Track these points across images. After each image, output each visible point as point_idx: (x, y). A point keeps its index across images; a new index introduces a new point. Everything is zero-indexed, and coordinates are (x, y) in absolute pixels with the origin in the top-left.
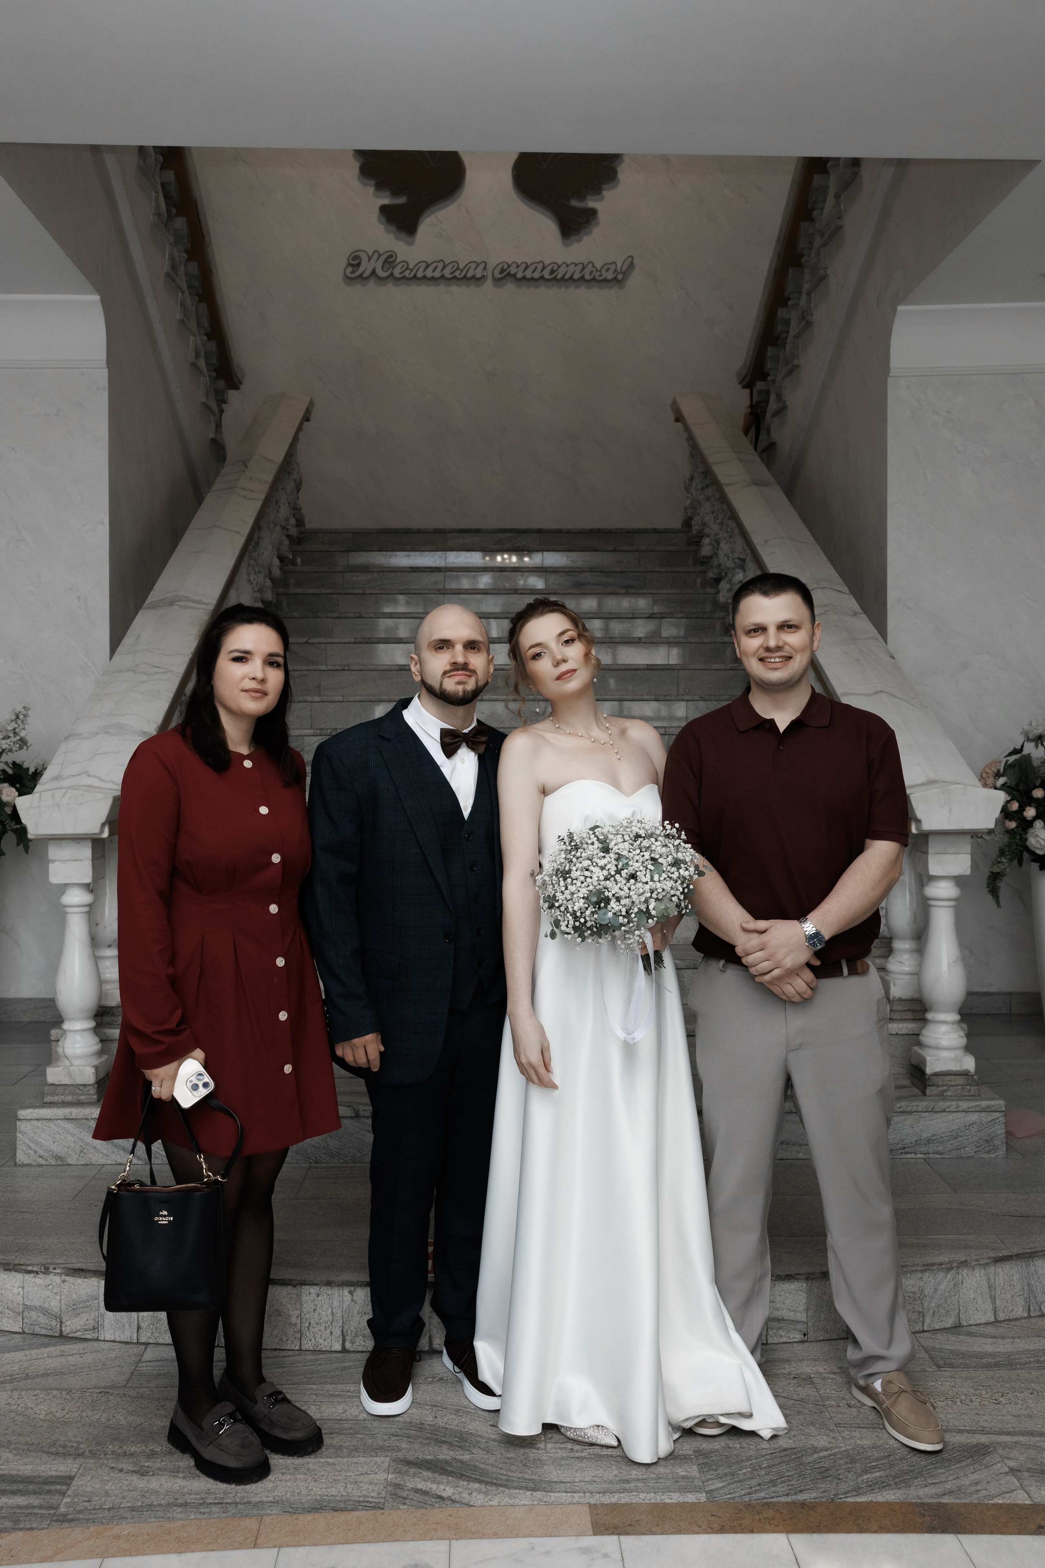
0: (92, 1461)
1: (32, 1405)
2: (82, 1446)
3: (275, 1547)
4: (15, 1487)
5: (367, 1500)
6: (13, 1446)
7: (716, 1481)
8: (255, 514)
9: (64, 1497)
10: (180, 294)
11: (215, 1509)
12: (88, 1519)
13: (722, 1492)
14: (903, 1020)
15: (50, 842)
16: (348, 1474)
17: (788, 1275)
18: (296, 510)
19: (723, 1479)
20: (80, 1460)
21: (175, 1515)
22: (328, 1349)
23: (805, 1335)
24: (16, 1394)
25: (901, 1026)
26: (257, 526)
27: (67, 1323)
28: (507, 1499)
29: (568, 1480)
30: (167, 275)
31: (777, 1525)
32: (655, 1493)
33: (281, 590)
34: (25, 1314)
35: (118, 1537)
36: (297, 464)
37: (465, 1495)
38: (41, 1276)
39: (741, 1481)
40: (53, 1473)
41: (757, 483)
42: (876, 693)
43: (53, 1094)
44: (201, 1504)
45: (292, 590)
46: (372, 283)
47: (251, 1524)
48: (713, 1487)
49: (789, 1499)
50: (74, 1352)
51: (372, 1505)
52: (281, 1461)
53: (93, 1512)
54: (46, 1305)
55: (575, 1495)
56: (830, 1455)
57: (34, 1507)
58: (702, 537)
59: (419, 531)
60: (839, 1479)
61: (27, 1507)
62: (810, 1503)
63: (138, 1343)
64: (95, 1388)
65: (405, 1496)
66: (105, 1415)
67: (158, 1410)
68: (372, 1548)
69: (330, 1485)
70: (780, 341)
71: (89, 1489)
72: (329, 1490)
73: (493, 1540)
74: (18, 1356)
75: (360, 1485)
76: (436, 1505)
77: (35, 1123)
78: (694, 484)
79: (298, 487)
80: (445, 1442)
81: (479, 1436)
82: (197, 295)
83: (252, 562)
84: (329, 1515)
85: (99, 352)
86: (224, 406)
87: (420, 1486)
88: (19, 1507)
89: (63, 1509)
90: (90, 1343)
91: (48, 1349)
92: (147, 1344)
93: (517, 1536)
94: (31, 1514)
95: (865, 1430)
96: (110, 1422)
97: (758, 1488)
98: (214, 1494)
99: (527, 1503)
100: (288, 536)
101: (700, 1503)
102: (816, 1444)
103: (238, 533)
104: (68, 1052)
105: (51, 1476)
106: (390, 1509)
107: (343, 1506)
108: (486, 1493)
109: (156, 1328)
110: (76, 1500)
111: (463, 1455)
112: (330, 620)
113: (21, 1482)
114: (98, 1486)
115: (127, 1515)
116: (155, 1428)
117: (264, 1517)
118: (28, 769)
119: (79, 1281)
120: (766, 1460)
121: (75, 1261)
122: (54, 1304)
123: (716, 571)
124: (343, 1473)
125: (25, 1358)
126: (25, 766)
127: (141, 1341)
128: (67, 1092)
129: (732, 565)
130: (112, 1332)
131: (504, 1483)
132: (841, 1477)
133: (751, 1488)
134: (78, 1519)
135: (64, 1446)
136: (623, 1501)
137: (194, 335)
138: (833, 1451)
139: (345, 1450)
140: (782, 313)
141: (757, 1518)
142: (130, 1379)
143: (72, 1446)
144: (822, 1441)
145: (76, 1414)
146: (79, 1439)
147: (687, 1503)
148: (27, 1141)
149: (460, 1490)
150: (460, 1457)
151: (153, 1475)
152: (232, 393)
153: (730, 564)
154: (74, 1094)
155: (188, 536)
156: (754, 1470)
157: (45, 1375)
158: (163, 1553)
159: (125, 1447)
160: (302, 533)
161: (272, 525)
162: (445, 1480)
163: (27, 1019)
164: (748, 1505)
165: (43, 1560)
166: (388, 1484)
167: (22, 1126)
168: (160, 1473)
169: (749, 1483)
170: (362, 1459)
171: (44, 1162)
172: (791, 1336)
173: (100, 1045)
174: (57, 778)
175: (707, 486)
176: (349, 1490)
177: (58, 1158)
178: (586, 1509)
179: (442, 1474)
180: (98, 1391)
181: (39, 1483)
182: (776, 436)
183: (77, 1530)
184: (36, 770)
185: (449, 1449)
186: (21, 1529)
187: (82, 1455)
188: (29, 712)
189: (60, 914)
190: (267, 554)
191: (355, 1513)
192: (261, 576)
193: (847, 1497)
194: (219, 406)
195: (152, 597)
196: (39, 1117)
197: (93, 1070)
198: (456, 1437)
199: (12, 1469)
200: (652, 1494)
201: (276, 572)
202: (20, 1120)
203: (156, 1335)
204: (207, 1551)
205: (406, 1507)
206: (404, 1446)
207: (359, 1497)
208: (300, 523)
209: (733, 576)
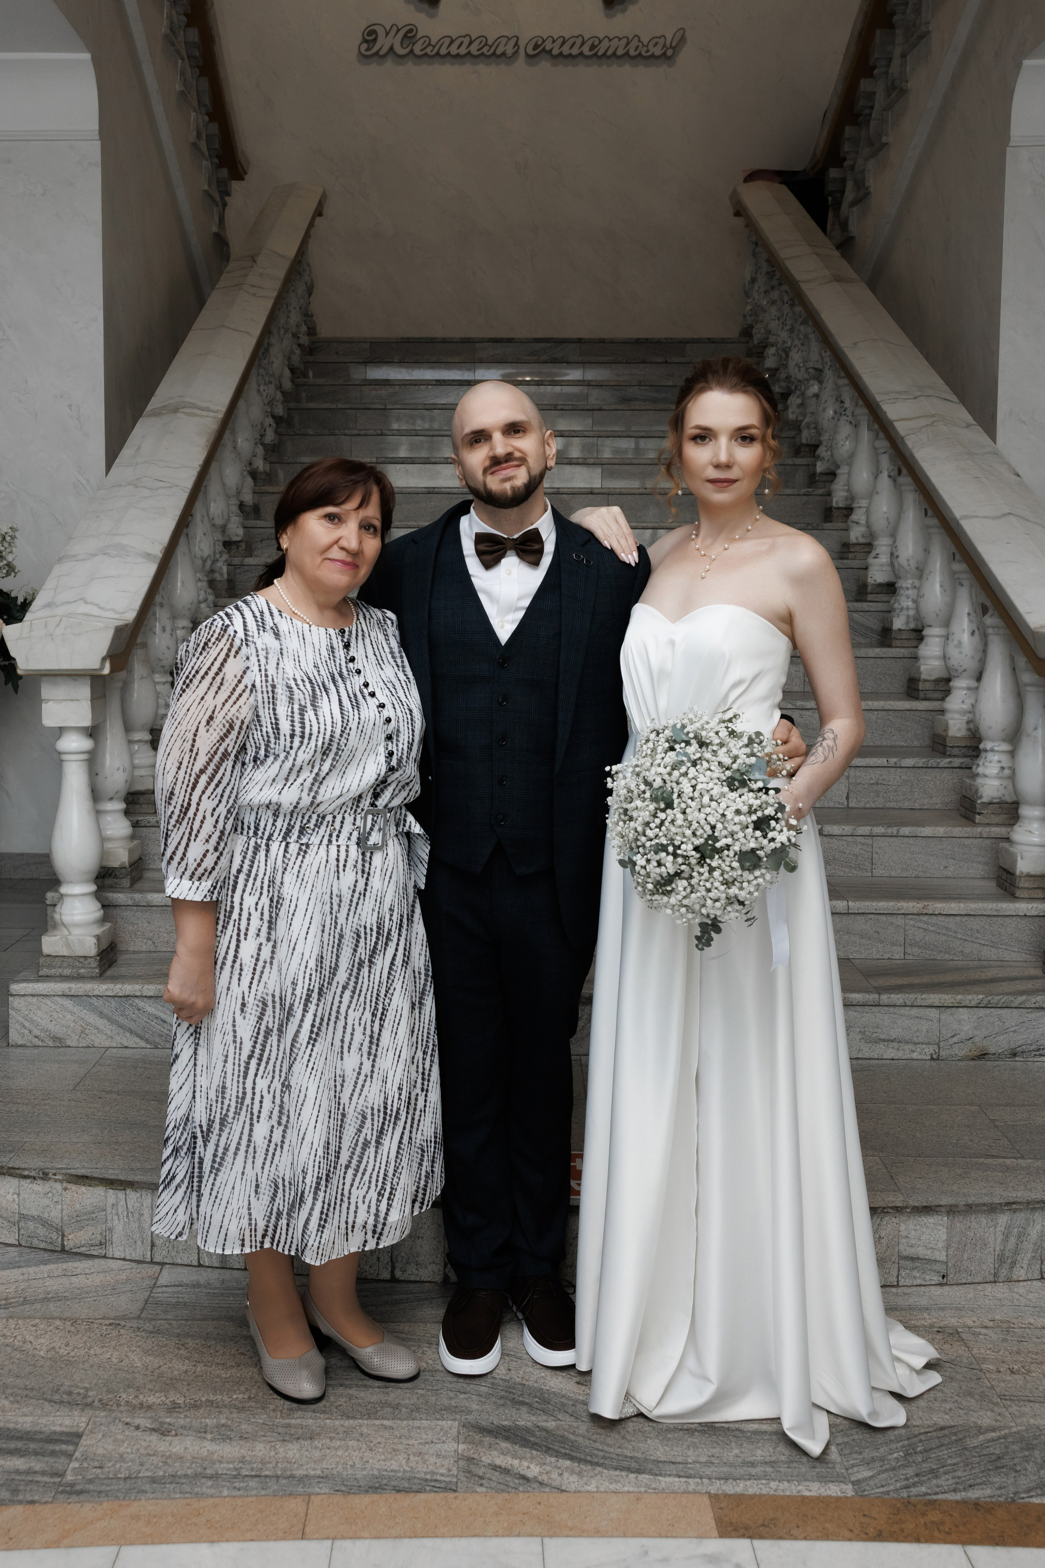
0: (103, 1414)
1: (31, 1338)
2: (91, 1393)
3: (328, 1538)
4: (12, 1445)
5: (435, 1477)
6: (9, 1391)
7: (862, 1468)
8: (267, 313)
9: (71, 1461)
10: (180, 61)
11: (252, 1483)
12: (100, 1492)
13: (872, 1483)
14: (1033, 899)
15: (43, 678)
16: (410, 1442)
17: (926, 1207)
18: (307, 315)
19: (871, 1465)
20: (89, 1412)
21: (204, 1489)
22: (374, 1276)
23: (943, 1277)
24: (12, 1323)
25: (1030, 906)
26: (267, 331)
27: (70, 1237)
28: (607, 1483)
29: (679, 1459)
30: (166, 36)
31: (949, 1533)
32: (788, 1481)
33: (292, 405)
34: (22, 1224)
35: (136, 1518)
36: (308, 265)
37: (554, 1475)
38: (40, 1182)
39: (894, 1469)
40: (58, 1429)
41: (838, 279)
42: (1004, 515)
43: (50, 966)
44: (235, 1477)
45: (304, 405)
46: (389, 63)
47: (295, 1505)
48: (860, 1476)
49: (958, 1497)
50: (79, 1271)
51: (443, 1485)
52: (328, 1421)
53: (106, 1482)
54: (46, 1215)
55: (690, 1480)
56: (999, 1438)
57: (35, 1472)
58: (765, 347)
59: (444, 341)
60: (1016, 1471)
61: (28, 1472)
62: (985, 1503)
63: (152, 1262)
64: (103, 1319)
65: (481, 1474)
66: (116, 1354)
67: (179, 1349)
68: (447, 1545)
69: (389, 1456)
70: (861, 119)
71: (100, 1451)
72: (388, 1464)
73: (595, 1540)
74: (14, 1274)
75: (426, 1457)
76: (521, 1489)
77: (30, 999)
78: (756, 288)
79: (310, 290)
80: (523, 1403)
81: (563, 1396)
82: (198, 67)
83: (262, 371)
84: (391, 1497)
85: (92, 123)
86: (227, 198)
87: (498, 1462)
88: (18, 1472)
89: (69, 1477)
90: (97, 1261)
91: (48, 1267)
92: (162, 1264)
93: (625, 1536)
94: (31, 1481)
95: (1037, 1405)
96: (123, 1364)
97: (916, 1479)
98: (250, 1463)
99: (631, 1489)
100: (299, 345)
101: (847, 1498)
102: (979, 1422)
103: (248, 333)
104: (66, 919)
105: (55, 1432)
106: (465, 1492)
107: (406, 1485)
108: (580, 1474)
109: (173, 1247)
110: (85, 1465)
111: (547, 1421)
112: (348, 438)
113: (20, 1438)
114: (110, 1447)
115: (147, 1487)
116: (176, 1372)
117: (312, 1497)
118: (16, 598)
119: (83, 1189)
120: (921, 1441)
121: (78, 1165)
122: (54, 1215)
123: (783, 384)
124: (405, 1441)
125: (21, 1277)
126: (13, 595)
127: (155, 1260)
128: (65, 964)
129: (806, 376)
130: (121, 1248)
131: (601, 1461)
132: (1018, 1468)
133: (907, 1479)
134: (88, 1492)
135: (70, 1393)
136: (751, 1491)
137: (195, 111)
138: (1003, 1433)
139: (404, 1410)
140: (865, 85)
141: (922, 1521)
142: (144, 1308)
143: (79, 1394)
144: (986, 1419)
145: (82, 1352)
146: (86, 1385)
147: (830, 1497)
148: (21, 1019)
149: (548, 1468)
150: (544, 1424)
151: (176, 1435)
152: (235, 185)
153: (801, 375)
154: (73, 967)
155: (192, 336)
156: (907, 1455)
157: (46, 1300)
158: (191, 1542)
159: (141, 1397)
160: (313, 343)
161: (282, 331)
162: (528, 1455)
163: (18, 876)
164: (908, 1503)
165: (48, 1546)
166: (459, 1457)
167: (14, 1002)
168: (185, 1432)
169: (904, 1472)
170: (425, 1423)
171: (40, 1043)
172: (928, 1277)
173: (102, 912)
174: (49, 605)
175: (773, 288)
176: (413, 1464)
177: (55, 1038)
178: (706, 1499)
179: (524, 1446)
180: (107, 1322)
181: (41, 1440)
182: (854, 229)
183: (87, 1507)
184: (25, 600)
185: (529, 1413)
186: (20, 1502)
187: (90, 1405)
188: (17, 534)
189: (57, 761)
190: (277, 362)
191: (422, 1496)
192: (272, 388)
193: (1031, 1497)
194: (222, 198)
195: (155, 403)
196: (34, 992)
197: (94, 940)
198: (536, 1396)
199: (9, 1421)
200: (786, 1483)
201: (288, 385)
202: (12, 995)
203: (173, 1254)
204: (244, 1540)
205: (483, 1489)
206: (475, 1406)
207: (426, 1473)
208: (312, 331)
209: (807, 388)
